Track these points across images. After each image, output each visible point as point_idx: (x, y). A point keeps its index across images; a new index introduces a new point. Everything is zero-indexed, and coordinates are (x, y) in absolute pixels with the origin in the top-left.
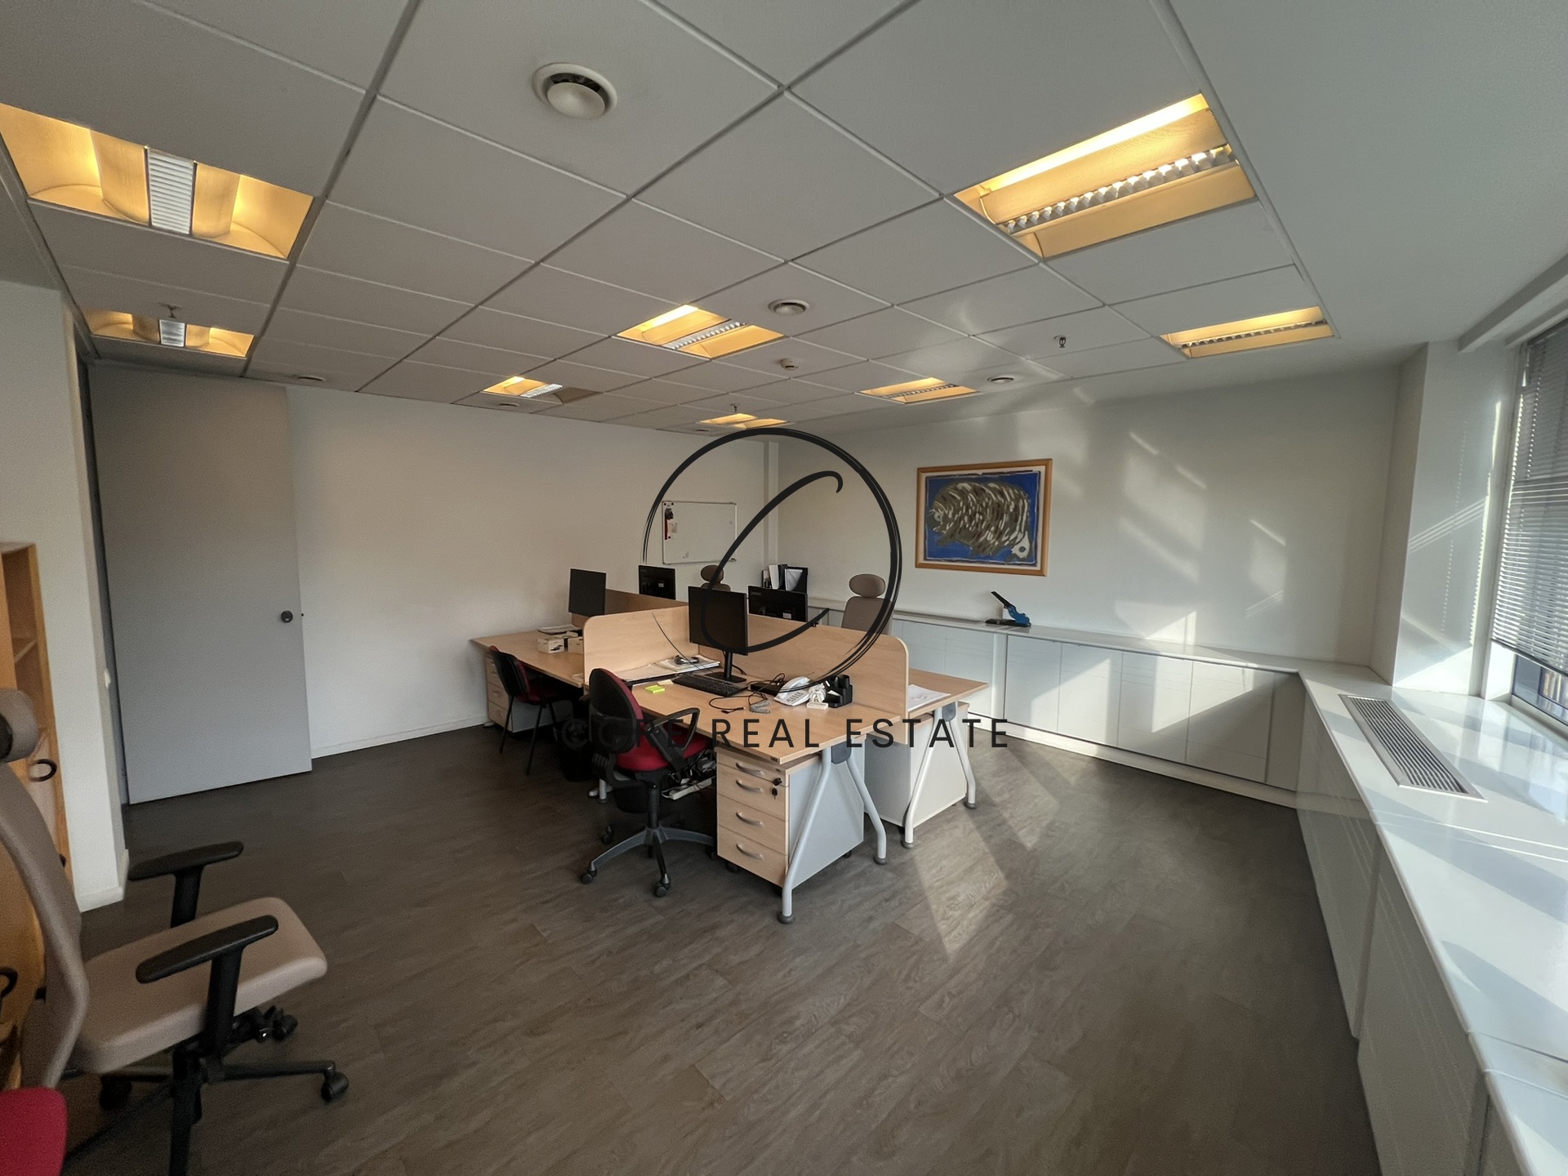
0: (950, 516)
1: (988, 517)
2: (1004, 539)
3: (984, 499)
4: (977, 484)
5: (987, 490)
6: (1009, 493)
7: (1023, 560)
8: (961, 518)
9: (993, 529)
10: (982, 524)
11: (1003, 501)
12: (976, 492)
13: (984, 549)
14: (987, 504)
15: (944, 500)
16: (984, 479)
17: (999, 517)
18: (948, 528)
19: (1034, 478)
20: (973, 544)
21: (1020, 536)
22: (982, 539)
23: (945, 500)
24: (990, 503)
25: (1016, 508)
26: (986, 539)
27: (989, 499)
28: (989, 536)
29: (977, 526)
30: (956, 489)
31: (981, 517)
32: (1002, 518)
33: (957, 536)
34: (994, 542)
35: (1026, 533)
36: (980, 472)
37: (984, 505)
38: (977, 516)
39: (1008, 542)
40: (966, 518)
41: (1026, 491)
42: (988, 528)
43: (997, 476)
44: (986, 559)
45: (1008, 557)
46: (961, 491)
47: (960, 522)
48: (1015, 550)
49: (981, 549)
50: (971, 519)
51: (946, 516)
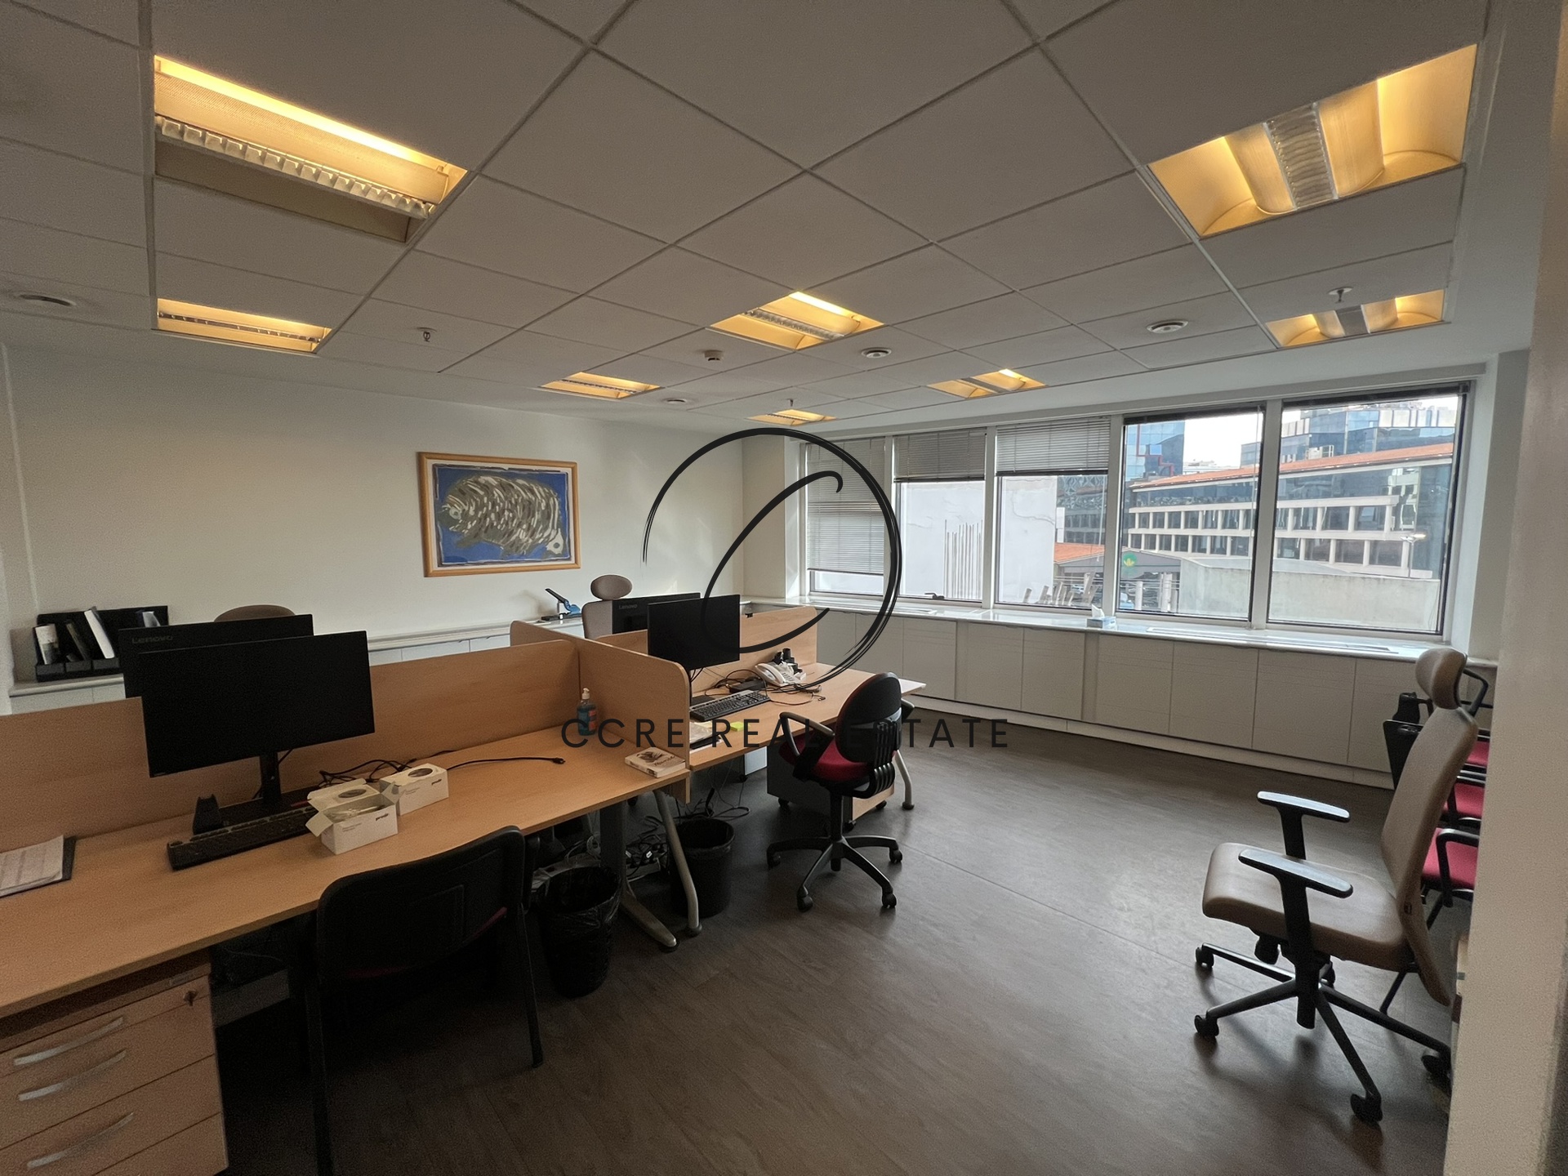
0: (472, 513)
1: (520, 514)
2: (538, 536)
3: (512, 496)
4: (504, 480)
5: (516, 487)
6: (539, 491)
7: (558, 555)
8: (486, 516)
9: (524, 526)
10: (512, 521)
11: (534, 499)
12: (502, 487)
13: (518, 548)
14: (516, 501)
15: (462, 494)
16: (511, 475)
17: (531, 514)
18: (469, 526)
19: (562, 478)
20: (503, 543)
21: (554, 533)
22: (514, 538)
23: (464, 494)
24: (520, 501)
25: (548, 505)
26: (518, 537)
27: (518, 496)
28: (521, 534)
29: (507, 524)
30: (477, 482)
31: (511, 515)
32: (534, 516)
33: (483, 535)
34: (528, 541)
35: (559, 529)
36: (506, 467)
37: (513, 502)
38: (506, 513)
39: (542, 540)
40: (493, 516)
41: (556, 491)
42: (519, 525)
43: (525, 473)
44: (521, 558)
45: (543, 554)
46: (484, 485)
47: (485, 519)
48: (550, 547)
49: (514, 548)
50: (499, 517)
51: (465, 514)
